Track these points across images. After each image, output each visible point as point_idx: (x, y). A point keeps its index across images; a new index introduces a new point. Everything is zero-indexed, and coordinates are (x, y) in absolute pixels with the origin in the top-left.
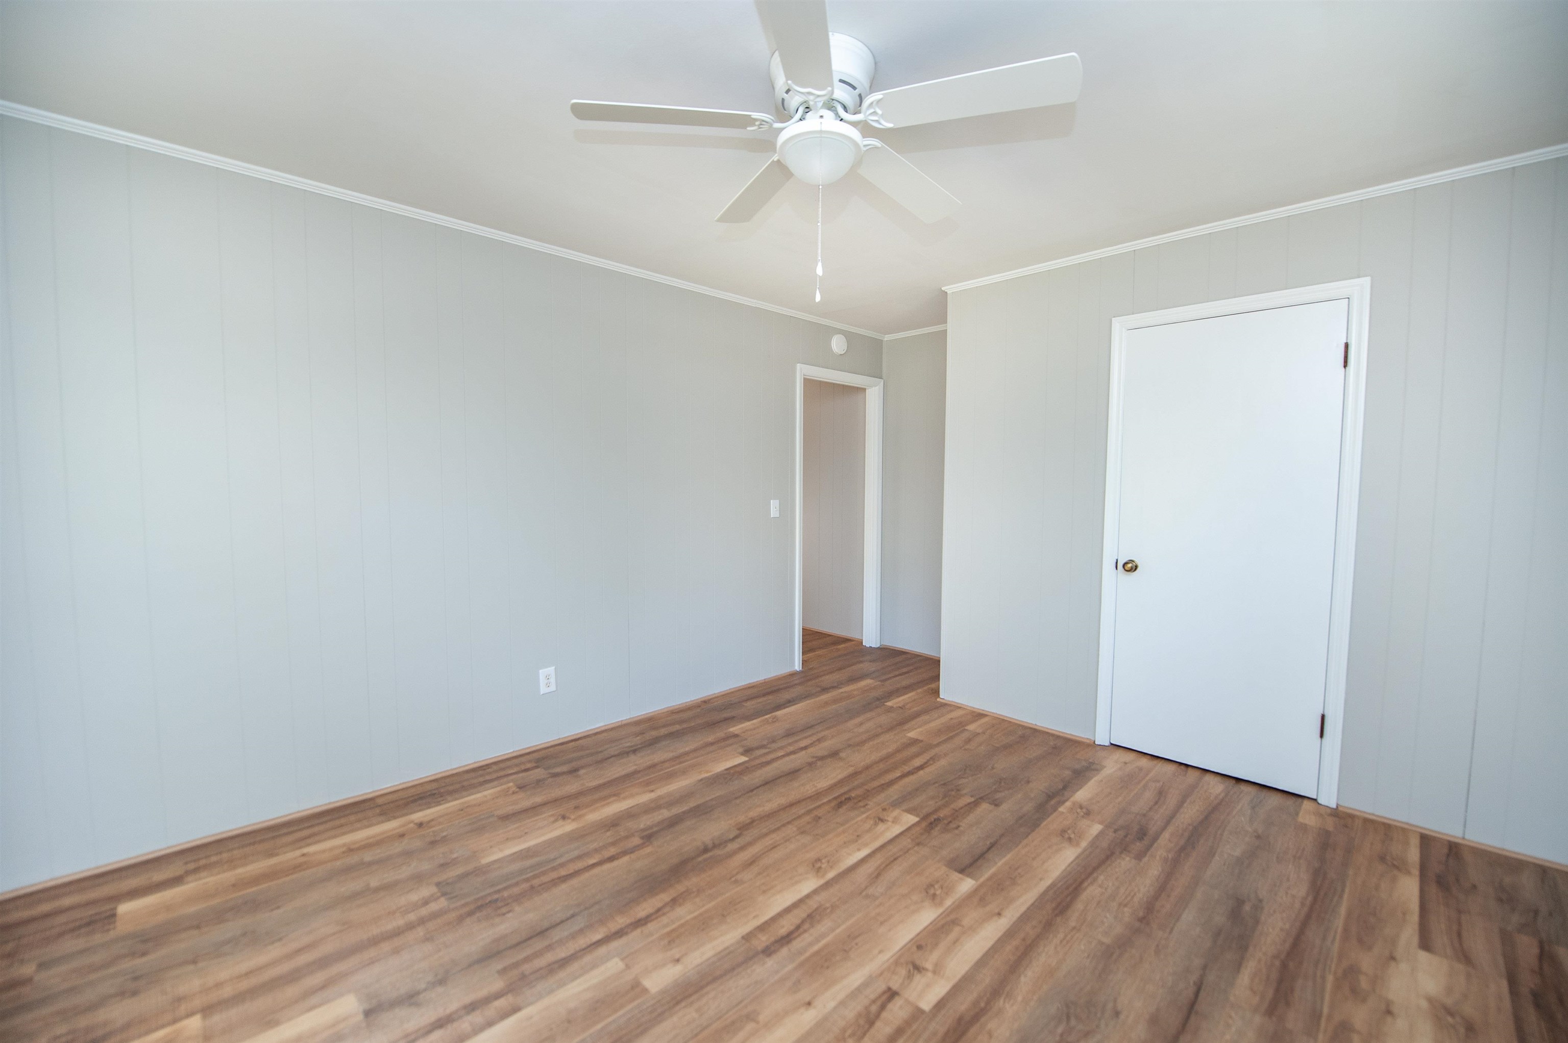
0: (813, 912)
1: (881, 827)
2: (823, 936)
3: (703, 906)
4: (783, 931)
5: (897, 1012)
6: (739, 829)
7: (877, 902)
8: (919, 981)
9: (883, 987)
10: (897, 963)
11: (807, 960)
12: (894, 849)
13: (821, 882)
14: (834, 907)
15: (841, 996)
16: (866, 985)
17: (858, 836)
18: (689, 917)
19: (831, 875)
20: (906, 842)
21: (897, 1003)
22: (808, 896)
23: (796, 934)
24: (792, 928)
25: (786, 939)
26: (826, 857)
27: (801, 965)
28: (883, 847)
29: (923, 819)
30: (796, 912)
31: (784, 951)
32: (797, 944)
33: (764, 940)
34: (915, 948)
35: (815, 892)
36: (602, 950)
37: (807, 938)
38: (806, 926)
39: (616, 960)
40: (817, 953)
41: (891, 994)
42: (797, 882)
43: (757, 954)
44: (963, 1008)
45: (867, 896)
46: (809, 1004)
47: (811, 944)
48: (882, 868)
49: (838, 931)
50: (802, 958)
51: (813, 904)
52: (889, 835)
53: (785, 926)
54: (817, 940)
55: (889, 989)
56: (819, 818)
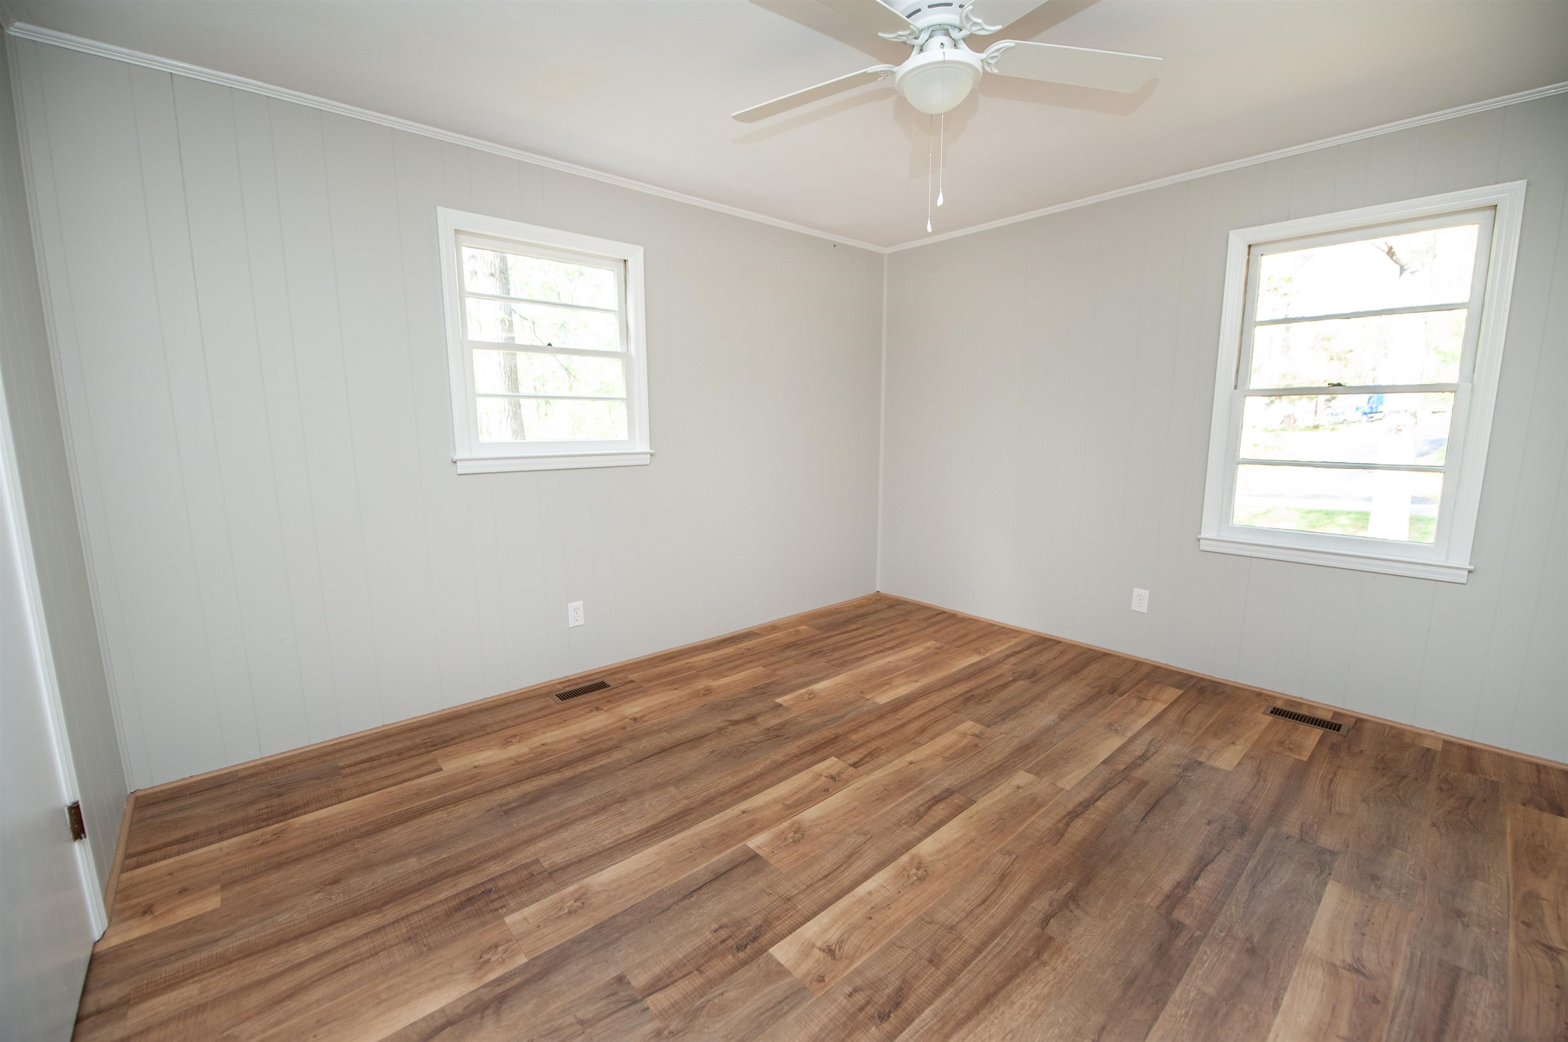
0: (918, 820)
1: (833, 936)
2: (906, 801)
3: (1027, 828)
4: (941, 806)
5: (853, 757)
6: (1051, 939)
7: (856, 827)
8: (833, 771)
9: (859, 769)
10: (847, 781)
11: (917, 786)
12: (824, 893)
13: (914, 851)
14: (898, 824)
15: (889, 766)
16: (872, 771)
17: (871, 918)
18: (1033, 818)
19: (905, 858)
20: (804, 904)
21: (851, 761)
22: (926, 835)
23: (930, 803)
24: (934, 808)
25: (937, 800)
26: (912, 884)
27: (921, 783)
28: (838, 897)
29: (764, 950)
30: (934, 821)
31: (937, 792)
32: (927, 796)
33: (957, 800)
34: (830, 790)
35: (919, 840)
36: (1084, 795)
37: (920, 800)
38: (922, 809)
39: (1068, 787)
40: (909, 790)
41: (855, 765)
42: (940, 851)
43: (958, 791)
44: (809, 758)
45: (865, 834)
46: (911, 763)
47: (916, 796)
48: (845, 866)
49: (894, 805)
50: (921, 787)
51: (919, 829)
52: (824, 918)
53: (940, 811)
54: (911, 798)
55: (855, 768)
56: (931, 961)
